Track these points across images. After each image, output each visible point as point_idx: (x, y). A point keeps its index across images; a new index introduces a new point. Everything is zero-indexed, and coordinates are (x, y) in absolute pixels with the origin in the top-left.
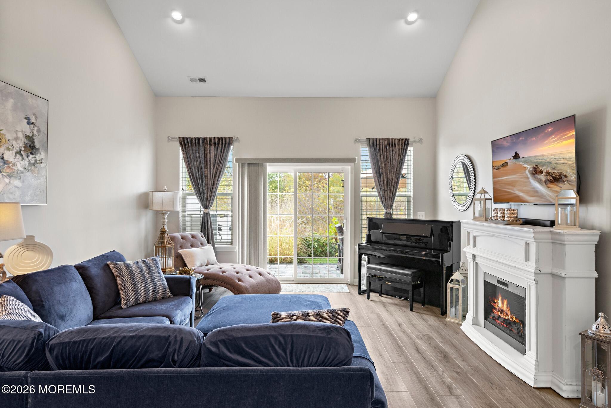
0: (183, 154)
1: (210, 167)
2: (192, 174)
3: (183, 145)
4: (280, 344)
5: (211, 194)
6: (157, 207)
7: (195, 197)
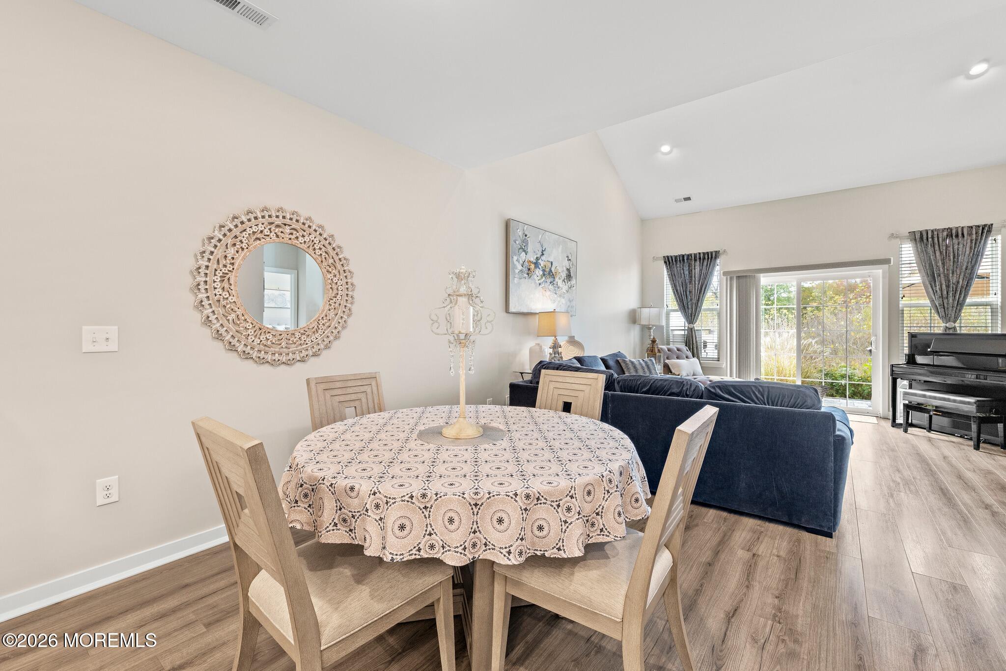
0: (668, 272)
1: (695, 282)
2: (677, 291)
3: (668, 263)
4: (759, 391)
5: (696, 309)
6: (644, 322)
7: (680, 313)
